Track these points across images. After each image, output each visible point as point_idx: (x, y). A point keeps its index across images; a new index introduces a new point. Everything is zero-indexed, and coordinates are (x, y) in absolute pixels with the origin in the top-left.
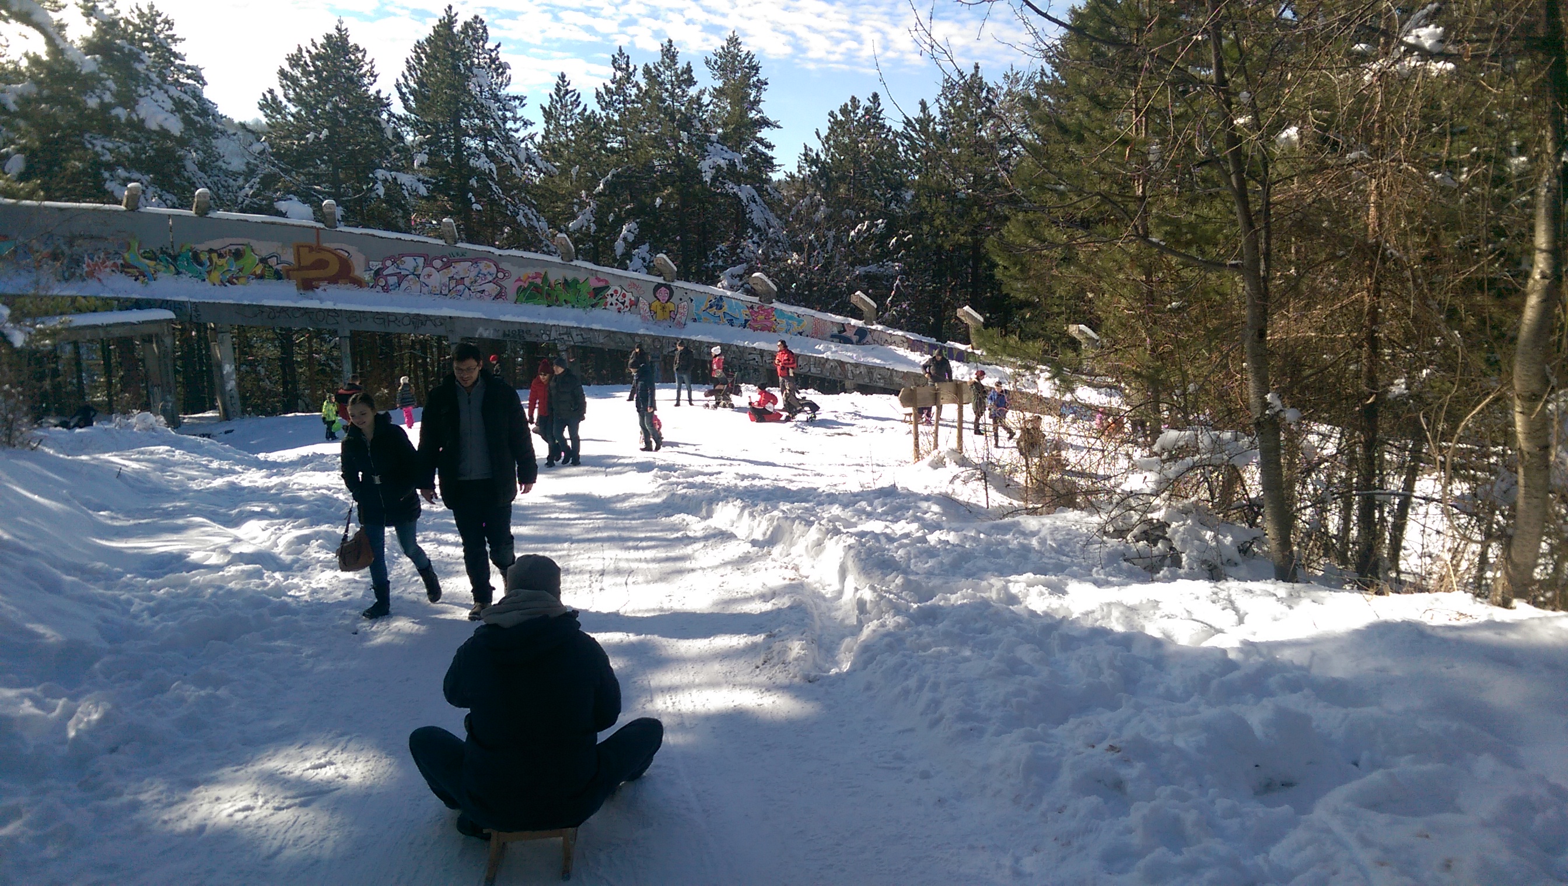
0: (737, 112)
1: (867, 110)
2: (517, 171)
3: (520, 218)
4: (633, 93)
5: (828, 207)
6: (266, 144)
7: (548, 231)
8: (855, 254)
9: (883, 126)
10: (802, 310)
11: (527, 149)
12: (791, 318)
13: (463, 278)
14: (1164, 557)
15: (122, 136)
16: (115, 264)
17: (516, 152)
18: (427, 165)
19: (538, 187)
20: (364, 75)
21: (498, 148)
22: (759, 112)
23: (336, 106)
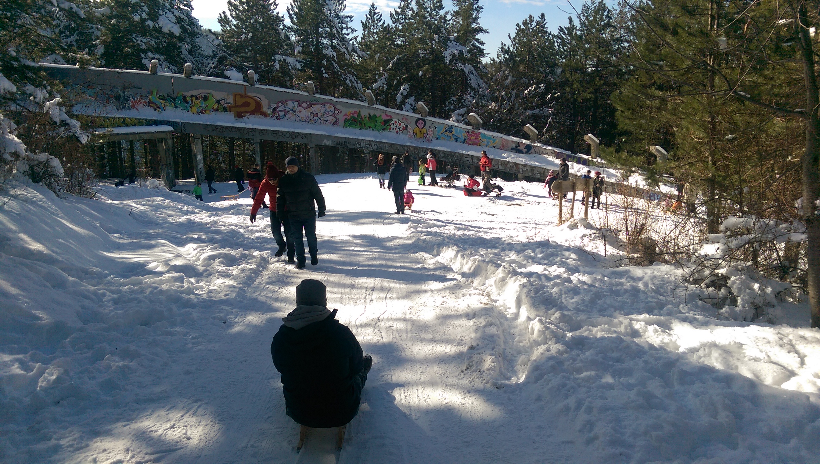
0: (466, 24)
1: (538, 23)
2: (347, 56)
3: (348, 82)
4: (409, 14)
5: (513, 76)
6: (221, 40)
7: (362, 89)
8: (527, 103)
9: (547, 32)
10: (496, 134)
11: (353, 44)
12: (489, 138)
13: (317, 113)
14: (724, 299)
15: (151, 36)
16: (145, 102)
17: (347, 46)
18: (301, 53)
19: (358, 65)
20: (271, 4)
21: (338, 44)
22: (478, 24)
23: (256, 21)
